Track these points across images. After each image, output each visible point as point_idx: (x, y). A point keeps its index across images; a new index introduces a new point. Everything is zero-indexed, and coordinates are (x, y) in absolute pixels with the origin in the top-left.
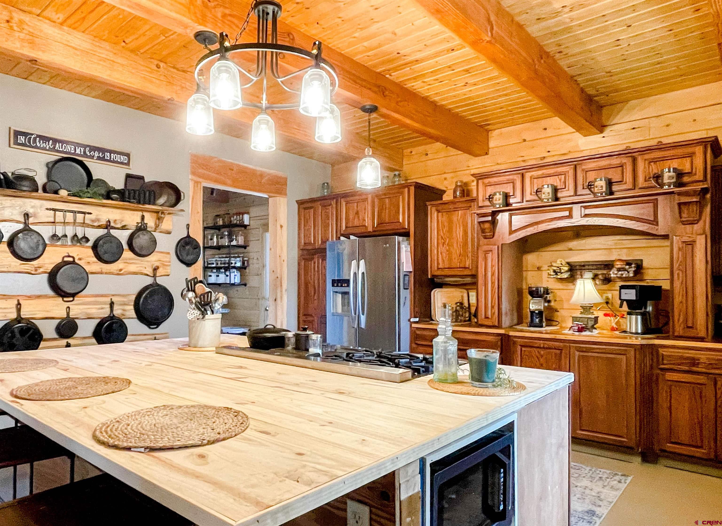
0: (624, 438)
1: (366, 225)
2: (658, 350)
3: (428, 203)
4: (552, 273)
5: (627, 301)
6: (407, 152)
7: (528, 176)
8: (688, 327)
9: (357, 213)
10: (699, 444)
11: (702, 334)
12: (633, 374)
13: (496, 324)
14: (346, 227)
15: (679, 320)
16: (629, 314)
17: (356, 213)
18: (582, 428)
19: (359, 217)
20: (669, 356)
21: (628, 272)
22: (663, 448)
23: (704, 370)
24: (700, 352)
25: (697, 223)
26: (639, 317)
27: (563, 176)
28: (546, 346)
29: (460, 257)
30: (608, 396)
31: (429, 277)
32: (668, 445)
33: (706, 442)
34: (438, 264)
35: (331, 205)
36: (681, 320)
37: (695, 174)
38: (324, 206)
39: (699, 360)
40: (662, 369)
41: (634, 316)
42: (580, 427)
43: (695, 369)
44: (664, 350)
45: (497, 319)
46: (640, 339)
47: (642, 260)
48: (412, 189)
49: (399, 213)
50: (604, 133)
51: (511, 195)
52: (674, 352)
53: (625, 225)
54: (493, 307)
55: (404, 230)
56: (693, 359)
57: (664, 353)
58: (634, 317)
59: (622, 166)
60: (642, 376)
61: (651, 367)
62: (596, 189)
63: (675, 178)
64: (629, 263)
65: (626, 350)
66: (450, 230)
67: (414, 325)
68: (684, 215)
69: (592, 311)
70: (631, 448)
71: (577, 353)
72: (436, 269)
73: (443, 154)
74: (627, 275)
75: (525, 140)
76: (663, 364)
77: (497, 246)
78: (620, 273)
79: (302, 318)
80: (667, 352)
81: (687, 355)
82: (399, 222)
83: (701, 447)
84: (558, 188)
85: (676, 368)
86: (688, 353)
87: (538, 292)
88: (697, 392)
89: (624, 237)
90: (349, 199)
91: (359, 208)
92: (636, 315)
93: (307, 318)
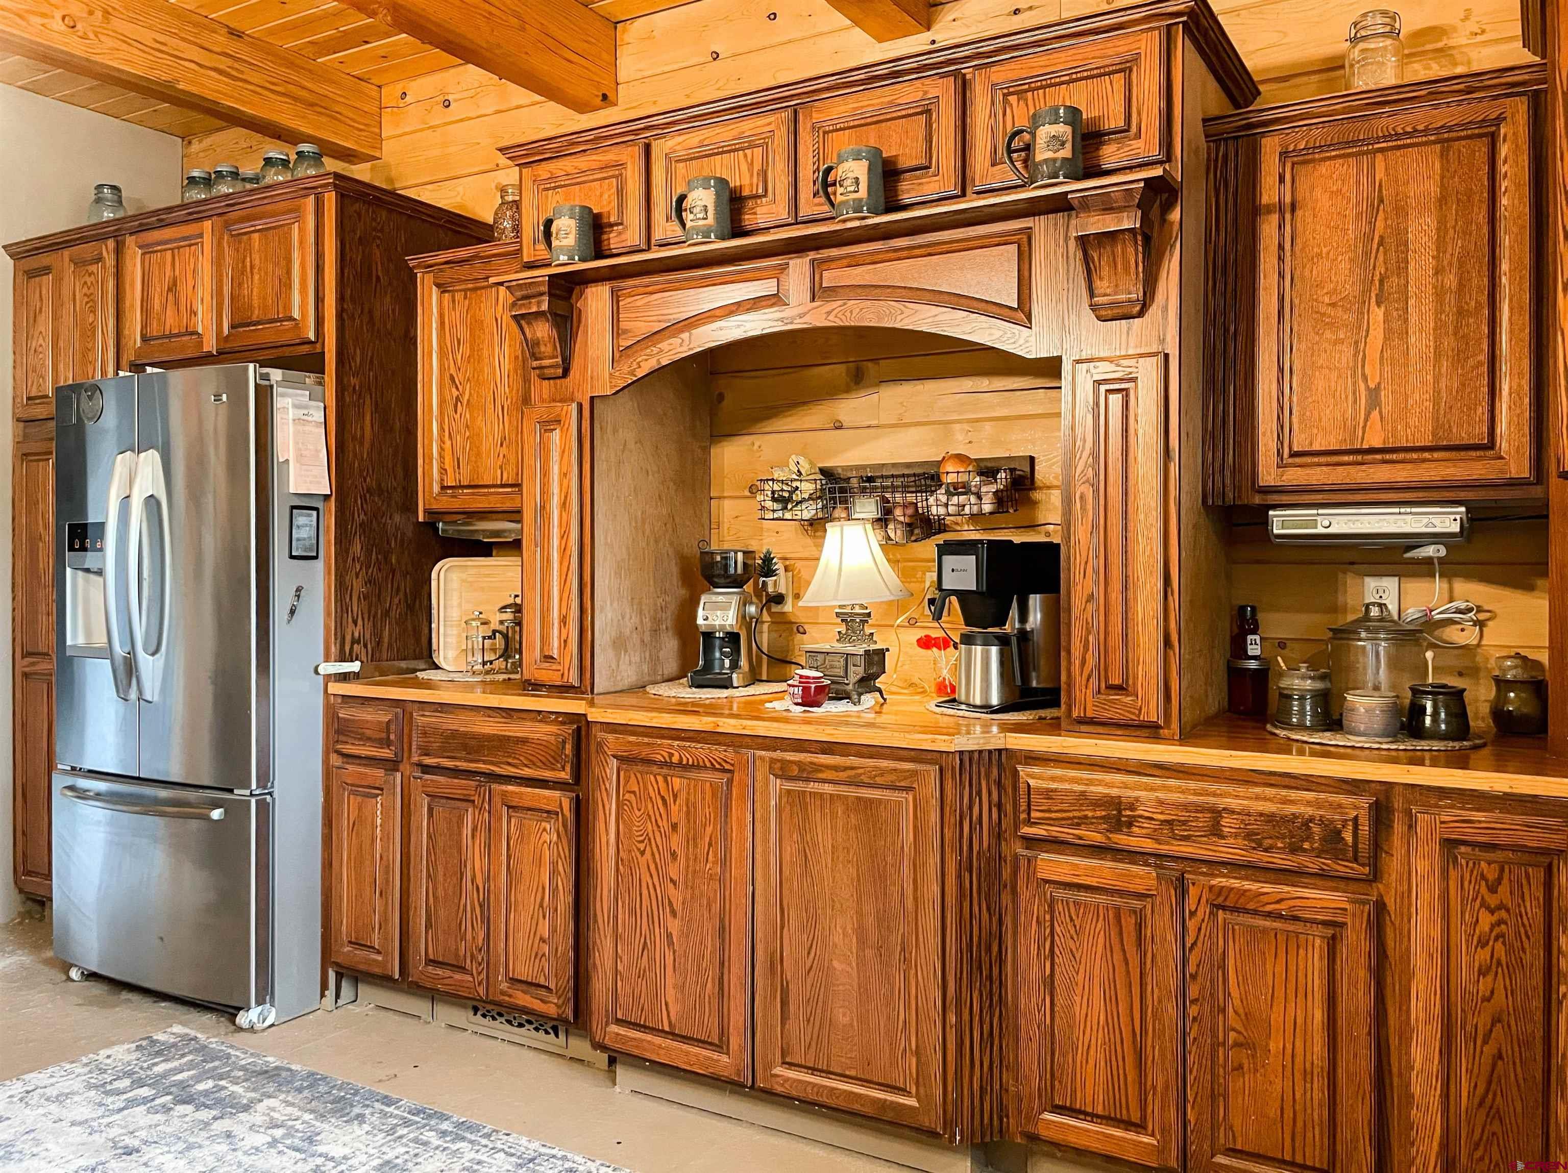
0: (908, 1093)
1: (200, 331)
2: (1017, 771)
3: (412, 261)
4: (769, 504)
5: (961, 595)
6: (390, 94)
7: (660, 148)
8: (1110, 687)
9: (173, 287)
10: (1135, 1117)
11: (1152, 712)
12: (933, 860)
13: (574, 680)
14: (145, 339)
15: (1083, 662)
16: (968, 640)
17: (169, 290)
18: (788, 1060)
19: (177, 303)
20: (1048, 794)
21: (979, 498)
22: (1031, 1129)
23: (1149, 845)
24: (1137, 778)
25: (1141, 314)
26: (994, 650)
27: (758, 151)
28: (687, 758)
29: (504, 450)
30: (862, 942)
31: (421, 519)
32: (1048, 1116)
33: (1154, 1106)
34: (443, 471)
35: (99, 259)
36: (1091, 661)
37: (1138, 136)
38: (79, 263)
39: (1132, 808)
40: (1030, 842)
41: (979, 648)
42: (783, 1055)
43: (1121, 839)
44: (1036, 770)
45: (575, 661)
46: (995, 729)
47: (1032, 459)
48: (330, 199)
49: (289, 286)
50: (936, 27)
51: (612, 220)
52: (1061, 779)
53: (937, 324)
54: (564, 621)
55: (305, 349)
56: (1115, 803)
57: (1032, 782)
58: (978, 650)
59: (928, 112)
60: (965, 866)
61: (998, 835)
62: (840, 190)
63: (1069, 146)
64: (988, 471)
65: (915, 773)
66: (475, 357)
67: (336, 688)
68: (1101, 286)
69: (868, 631)
70: (933, 1134)
71: (776, 785)
72: (436, 488)
73: (489, 105)
74: (975, 509)
75: (716, 56)
76: (1029, 822)
77: (574, 405)
78: (955, 500)
79: (21, 663)
80: (1040, 778)
81: (1101, 789)
82: (291, 319)
83: (1140, 1127)
84: (746, 193)
85: (1070, 838)
86: (1100, 783)
87: (726, 567)
88: (1129, 923)
89: (984, 383)
90: (156, 235)
91: (177, 273)
92: (985, 643)
93: (33, 664)
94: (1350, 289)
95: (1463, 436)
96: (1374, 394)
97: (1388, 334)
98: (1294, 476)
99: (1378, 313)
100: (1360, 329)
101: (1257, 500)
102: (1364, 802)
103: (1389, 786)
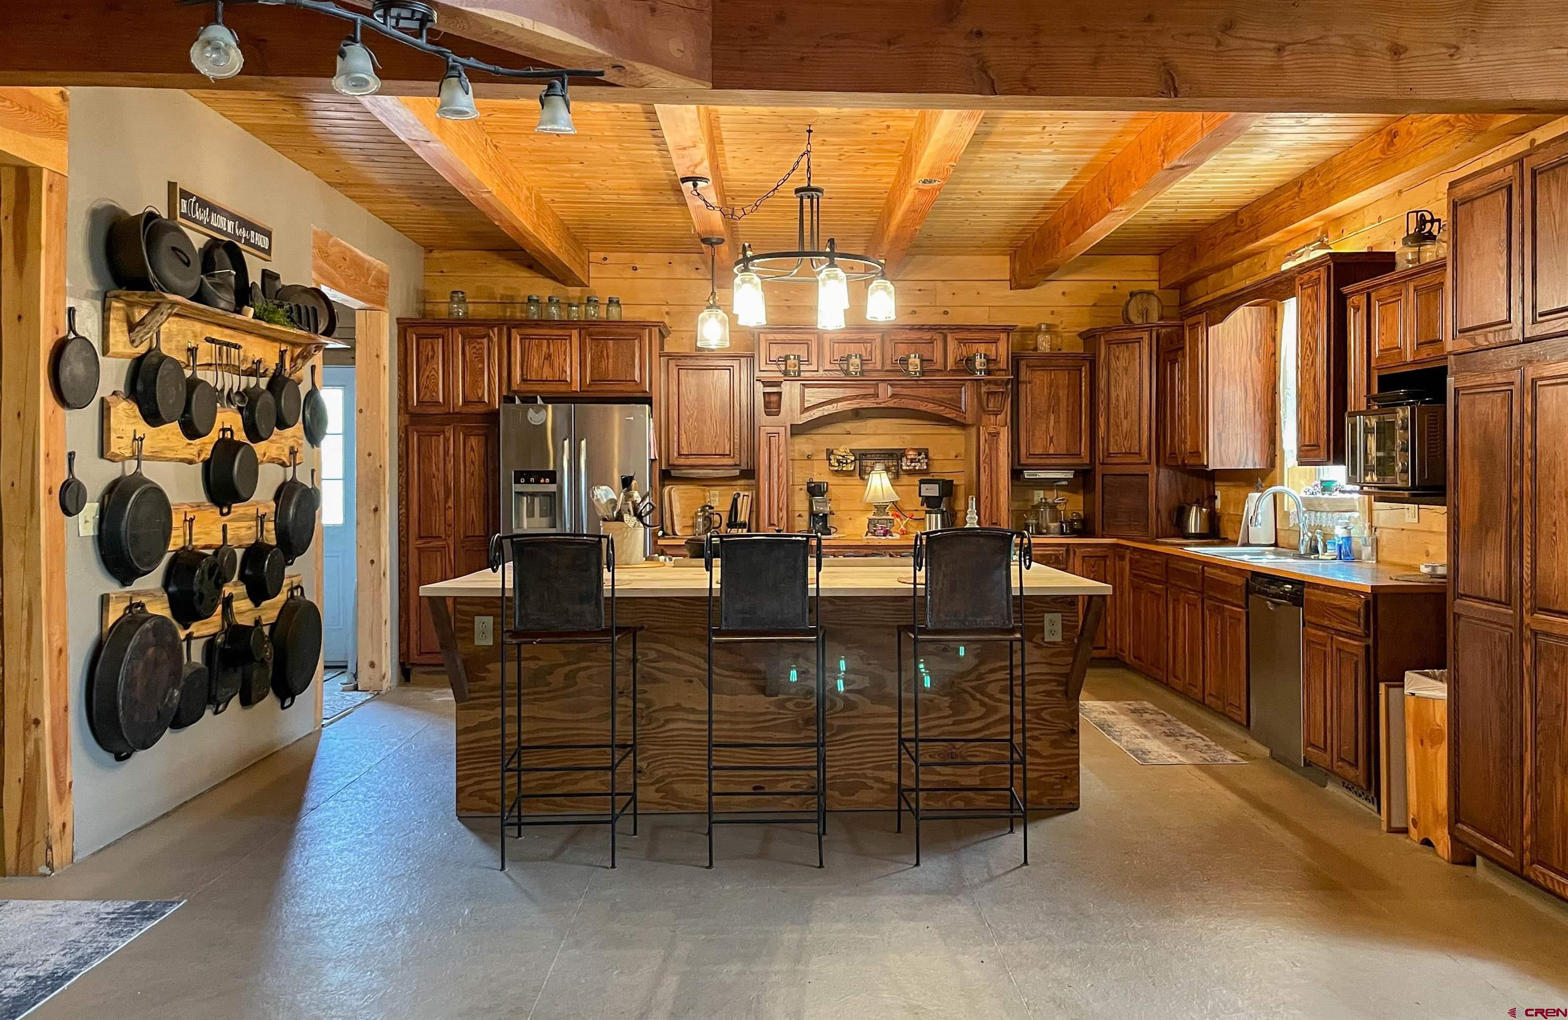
1: (568, 379)
4: (836, 464)
5: (927, 498)
8: (993, 524)
9: (548, 358)
14: (524, 379)
16: (929, 512)
17: (546, 358)
19: (551, 365)
21: (921, 464)
25: (1000, 415)
26: (939, 516)
27: (869, 345)
29: (717, 439)
34: (680, 447)
35: (486, 335)
36: (987, 516)
37: (1000, 363)
38: (470, 337)
41: (934, 515)
48: (656, 331)
49: (633, 366)
54: (780, 510)
55: (642, 395)
59: (933, 343)
62: (911, 367)
63: (985, 365)
66: (700, 398)
68: (991, 405)
72: (676, 455)
73: (664, 273)
74: (920, 468)
77: (784, 427)
78: (913, 464)
79: (415, 543)
82: (634, 381)
84: (864, 359)
87: (820, 488)
90: (530, 331)
91: (552, 351)
92: (936, 513)
93: (428, 542)
94: (1046, 408)
95: (1072, 452)
96: (1051, 438)
97: (1055, 422)
98: (1030, 461)
99: (1052, 417)
100: (1048, 418)
101: (1019, 468)
102: (1064, 549)
103: (1069, 544)
